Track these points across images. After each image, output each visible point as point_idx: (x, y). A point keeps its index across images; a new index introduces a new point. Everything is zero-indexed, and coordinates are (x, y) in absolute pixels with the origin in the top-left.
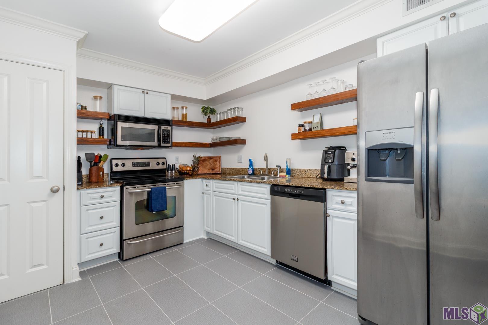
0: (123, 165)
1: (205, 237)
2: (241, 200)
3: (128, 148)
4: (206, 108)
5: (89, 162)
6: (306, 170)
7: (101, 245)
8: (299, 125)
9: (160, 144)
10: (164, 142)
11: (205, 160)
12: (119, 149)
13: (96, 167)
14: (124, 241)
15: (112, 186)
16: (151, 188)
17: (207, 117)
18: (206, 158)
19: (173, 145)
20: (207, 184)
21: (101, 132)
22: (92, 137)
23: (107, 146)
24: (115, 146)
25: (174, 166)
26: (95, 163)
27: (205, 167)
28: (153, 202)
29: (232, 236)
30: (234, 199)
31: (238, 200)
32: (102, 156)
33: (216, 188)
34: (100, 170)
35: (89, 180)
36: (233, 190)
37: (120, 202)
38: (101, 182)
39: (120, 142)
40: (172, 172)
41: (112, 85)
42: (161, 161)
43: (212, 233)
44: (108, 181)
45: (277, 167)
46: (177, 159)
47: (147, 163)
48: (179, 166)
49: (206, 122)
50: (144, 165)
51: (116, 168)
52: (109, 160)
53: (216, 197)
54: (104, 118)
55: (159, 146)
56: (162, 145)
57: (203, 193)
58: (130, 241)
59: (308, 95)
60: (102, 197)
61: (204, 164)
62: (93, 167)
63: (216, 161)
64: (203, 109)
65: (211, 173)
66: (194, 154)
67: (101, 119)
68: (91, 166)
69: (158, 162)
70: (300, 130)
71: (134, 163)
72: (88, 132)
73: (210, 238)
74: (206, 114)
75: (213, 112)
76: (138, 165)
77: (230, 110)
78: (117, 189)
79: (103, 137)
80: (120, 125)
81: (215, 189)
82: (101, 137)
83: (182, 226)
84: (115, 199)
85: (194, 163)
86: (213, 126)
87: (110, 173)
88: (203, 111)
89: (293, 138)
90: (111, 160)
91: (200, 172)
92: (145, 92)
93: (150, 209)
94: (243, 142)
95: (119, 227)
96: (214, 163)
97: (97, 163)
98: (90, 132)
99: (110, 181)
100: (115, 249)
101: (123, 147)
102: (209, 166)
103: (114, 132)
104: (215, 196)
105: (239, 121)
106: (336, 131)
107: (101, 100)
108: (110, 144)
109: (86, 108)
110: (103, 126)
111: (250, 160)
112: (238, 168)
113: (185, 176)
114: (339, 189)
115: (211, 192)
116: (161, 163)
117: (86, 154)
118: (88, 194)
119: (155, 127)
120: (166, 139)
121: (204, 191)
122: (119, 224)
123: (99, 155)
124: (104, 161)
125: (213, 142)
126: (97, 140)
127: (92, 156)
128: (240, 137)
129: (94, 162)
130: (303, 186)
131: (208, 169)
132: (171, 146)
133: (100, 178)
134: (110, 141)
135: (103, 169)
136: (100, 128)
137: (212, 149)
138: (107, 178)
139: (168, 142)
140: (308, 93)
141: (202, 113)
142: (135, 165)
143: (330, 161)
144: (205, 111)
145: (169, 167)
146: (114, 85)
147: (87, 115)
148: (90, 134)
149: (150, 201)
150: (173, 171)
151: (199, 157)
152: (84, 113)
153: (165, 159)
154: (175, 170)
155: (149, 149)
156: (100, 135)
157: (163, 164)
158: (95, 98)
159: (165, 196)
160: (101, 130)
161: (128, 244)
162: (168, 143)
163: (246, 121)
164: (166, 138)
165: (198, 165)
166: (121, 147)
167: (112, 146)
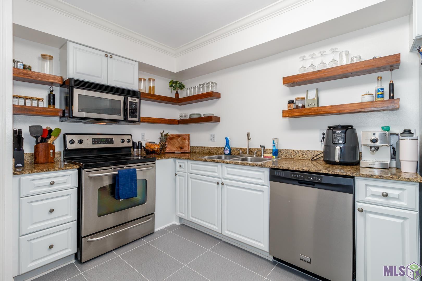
0: (81, 142)
1: (178, 224)
2: (227, 185)
3: (86, 121)
4: (174, 82)
5: (35, 137)
6: (296, 151)
7: (51, 247)
8: (288, 101)
9: (126, 118)
10: (131, 116)
11: (172, 138)
12: (75, 122)
13: (44, 143)
14: (83, 239)
15: (66, 169)
16: (118, 171)
17: (175, 92)
18: (174, 136)
19: (141, 120)
20: (181, 164)
21: (52, 101)
22: (39, 106)
23: (59, 118)
24: (70, 118)
25: (140, 143)
26: (42, 139)
27: (173, 145)
28: (121, 188)
29: (215, 225)
30: (218, 183)
31: (222, 184)
32: (53, 130)
33: (192, 169)
34: (50, 148)
35: (34, 160)
36: (215, 172)
37: (77, 188)
38: (51, 163)
39: (76, 113)
40: (138, 150)
41: (66, 42)
42: (126, 138)
43: (187, 219)
44: (61, 161)
45: (261, 146)
46: (143, 136)
47: (110, 140)
48: (146, 144)
49: (174, 97)
50: (106, 143)
51: (71, 145)
52: (62, 136)
53: (192, 180)
54: (56, 83)
55: (125, 120)
56: (128, 120)
57: (176, 175)
58: (91, 238)
59: (301, 68)
60: (52, 184)
61: (172, 142)
62: (41, 144)
63: (185, 139)
64: (171, 83)
65: (180, 151)
66: (161, 131)
67: (52, 84)
68: (37, 143)
69: (123, 139)
70: (291, 107)
71: (95, 139)
72: (34, 99)
73: (183, 225)
74: (175, 89)
75: (182, 87)
76: (99, 143)
77: (203, 85)
78: (73, 173)
79: (54, 107)
80: (77, 92)
81: (191, 171)
82: (51, 107)
83: (153, 213)
84: (70, 185)
85: (161, 140)
86: (183, 102)
87: (64, 151)
88: (171, 86)
89: (283, 116)
90: (64, 136)
91: (168, 150)
92: (109, 55)
93: (116, 196)
94: (218, 120)
95: (76, 220)
96: (183, 141)
97: (46, 138)
98: (37, 99)
99: (64, 161)
100: (71, 250)
101: (80, 120)
102: (177, 145)
103: (69, 101)
104: (191, 178)
105: (214, 97)
106: (343, 107)
107: (51, 61)
108: (64, 116)
109: (30, 68)
110: (54, 93)
111: (227, 139)
112: (210, 147)
113: (153, 155)
114: (380, 179)
115: (187, 174)
116: (126, 140)
117: (30, 127)
118: (31, 180)
119: (121, 98)
120: (133, 113)
121: (177, 172)
122: (76, 218)
123: (48, 129)
124: (56, 137)
125: (181, 119)
126: (45, 110)
127: (39, 129)
128: (213, 114)
129: (41, 137)
130: (321, 172)
131: (177, 148)
132: (139, 121)
133: (50, 158)
134: (64, 112)
135: (54, 146)
136: (49, 95)
137: (180, 126)
138: (59, 157)
139: (135, 116)
140: (301, 66)
141: (170, 87)
142: (95, 141)
143: (341, 142)
144: (173, 85)
145: (135, 144)
146: (69, 42)
147: (31, 77)
148: (36, 102)
149: (116, 186)
150: (140, 150)
151: (167, 135)
152: (27, 74)
153: (130, 136)
154: (141, 148)
155: (112, 124)
156: (49, 104)
157: (129, 141)
158: (44, 57)
159: (135, 180)
160: (52, 97)
161: (88, 241)
162: (135, 118)
163: (220, 98)
164: (133, 111)
165: (165, 143)
166: (78, 120)
167: (66, 118)
